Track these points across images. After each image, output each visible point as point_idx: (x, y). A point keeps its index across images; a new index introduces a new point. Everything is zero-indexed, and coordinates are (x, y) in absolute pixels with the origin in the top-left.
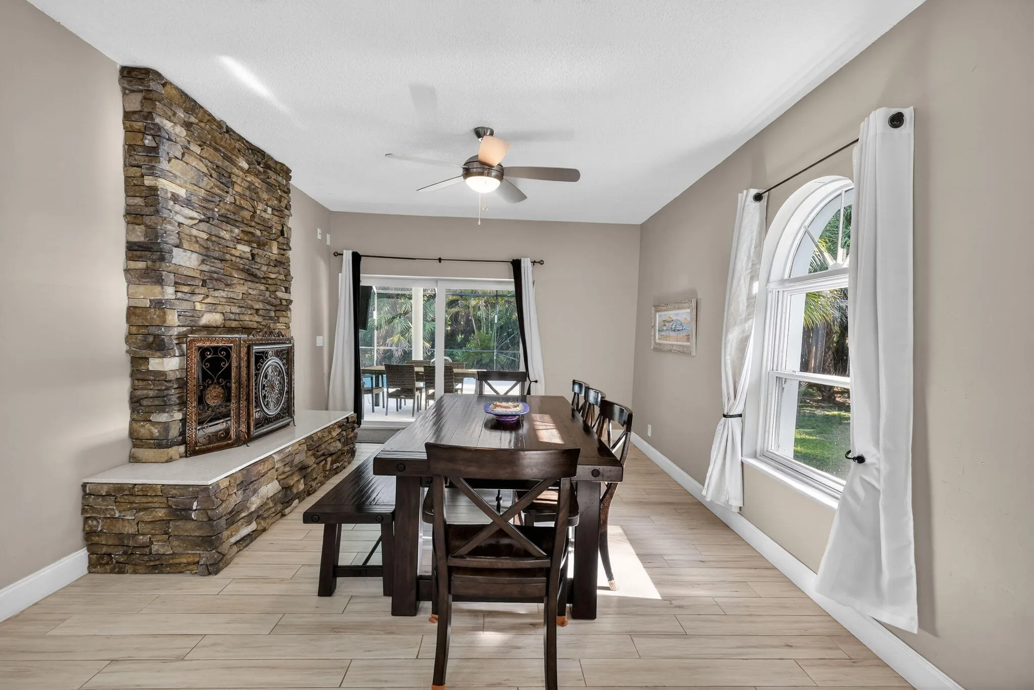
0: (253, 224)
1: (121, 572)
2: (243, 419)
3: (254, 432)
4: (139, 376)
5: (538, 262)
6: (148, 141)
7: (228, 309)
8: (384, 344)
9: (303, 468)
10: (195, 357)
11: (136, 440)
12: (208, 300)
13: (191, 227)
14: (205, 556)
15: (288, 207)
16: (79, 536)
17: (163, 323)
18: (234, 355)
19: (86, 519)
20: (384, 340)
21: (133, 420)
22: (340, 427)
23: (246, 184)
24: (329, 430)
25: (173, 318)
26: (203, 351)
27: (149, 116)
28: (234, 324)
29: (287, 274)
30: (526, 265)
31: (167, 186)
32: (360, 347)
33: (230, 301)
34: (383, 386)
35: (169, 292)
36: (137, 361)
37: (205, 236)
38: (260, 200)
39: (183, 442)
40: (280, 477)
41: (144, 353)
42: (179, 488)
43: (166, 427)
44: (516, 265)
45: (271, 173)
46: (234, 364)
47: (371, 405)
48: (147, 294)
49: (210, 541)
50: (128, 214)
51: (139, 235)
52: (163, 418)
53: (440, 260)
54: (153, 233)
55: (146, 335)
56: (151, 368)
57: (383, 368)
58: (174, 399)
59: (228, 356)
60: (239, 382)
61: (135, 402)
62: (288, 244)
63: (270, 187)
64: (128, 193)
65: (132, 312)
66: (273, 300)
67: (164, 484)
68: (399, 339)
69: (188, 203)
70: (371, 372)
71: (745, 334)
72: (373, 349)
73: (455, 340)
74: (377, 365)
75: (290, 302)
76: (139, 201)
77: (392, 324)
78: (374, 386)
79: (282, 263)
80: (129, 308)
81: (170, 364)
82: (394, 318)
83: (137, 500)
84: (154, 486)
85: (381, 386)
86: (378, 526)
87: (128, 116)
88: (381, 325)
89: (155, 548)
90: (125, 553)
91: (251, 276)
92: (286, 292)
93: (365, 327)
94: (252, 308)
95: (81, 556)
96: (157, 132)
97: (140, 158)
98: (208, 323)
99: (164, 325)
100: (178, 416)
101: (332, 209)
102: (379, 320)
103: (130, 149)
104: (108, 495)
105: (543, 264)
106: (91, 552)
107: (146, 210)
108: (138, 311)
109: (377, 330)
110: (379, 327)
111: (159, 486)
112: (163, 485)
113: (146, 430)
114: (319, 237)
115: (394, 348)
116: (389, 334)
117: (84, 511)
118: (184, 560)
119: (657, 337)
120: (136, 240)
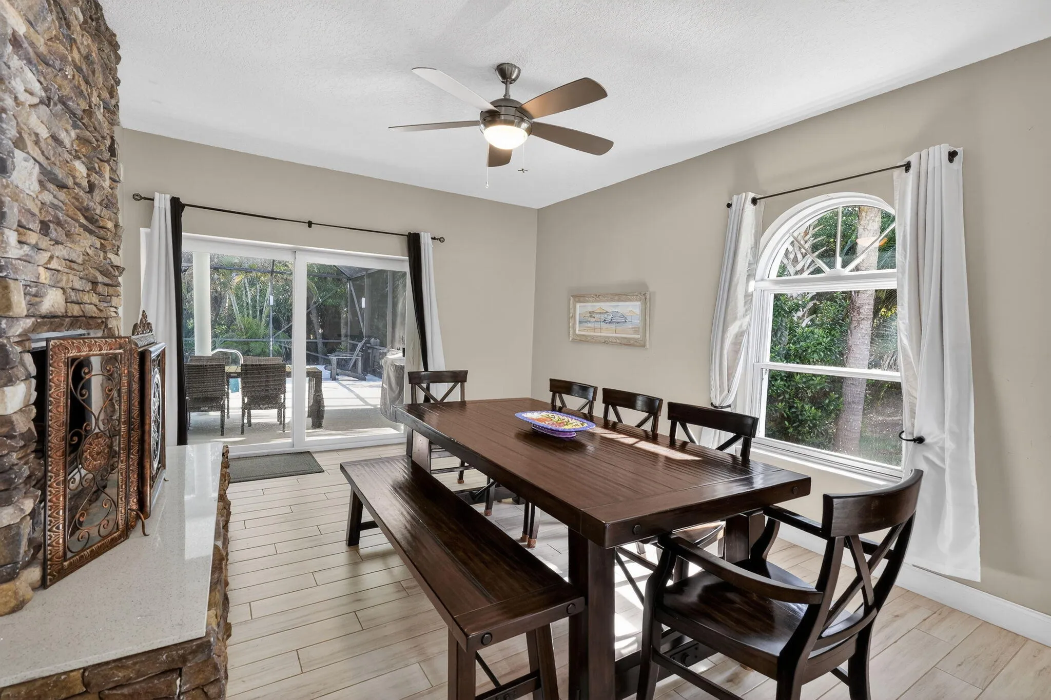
2: (134, 488)
5: (437, 239)
12: (53, 263)
13: (31, 109)
15: (117, 108)
17: (5, 309)
25: (18, 299)
26: (78, 366)
28: (77, 309)
29: (117, 224)
30: (426, 241)
33: (72, 265)
35: (12, 242)
37: (46, 134)
42: (135, 664)
44: (414, 240)
53: (310, 224)
60: (129, 420)
62: (117, 172)
67: (85, 665)
71: (741, 330)
79: (113, 203)
81: (16, 398)
84: (63, 677)
91: (91, 222)
92: (116, 252)
94: (91, 279)
98: (52, 310)
99: (7, 314)
105: (443, 242)
111: (78, 675)
112: (85, 669)
119: (577, 328)
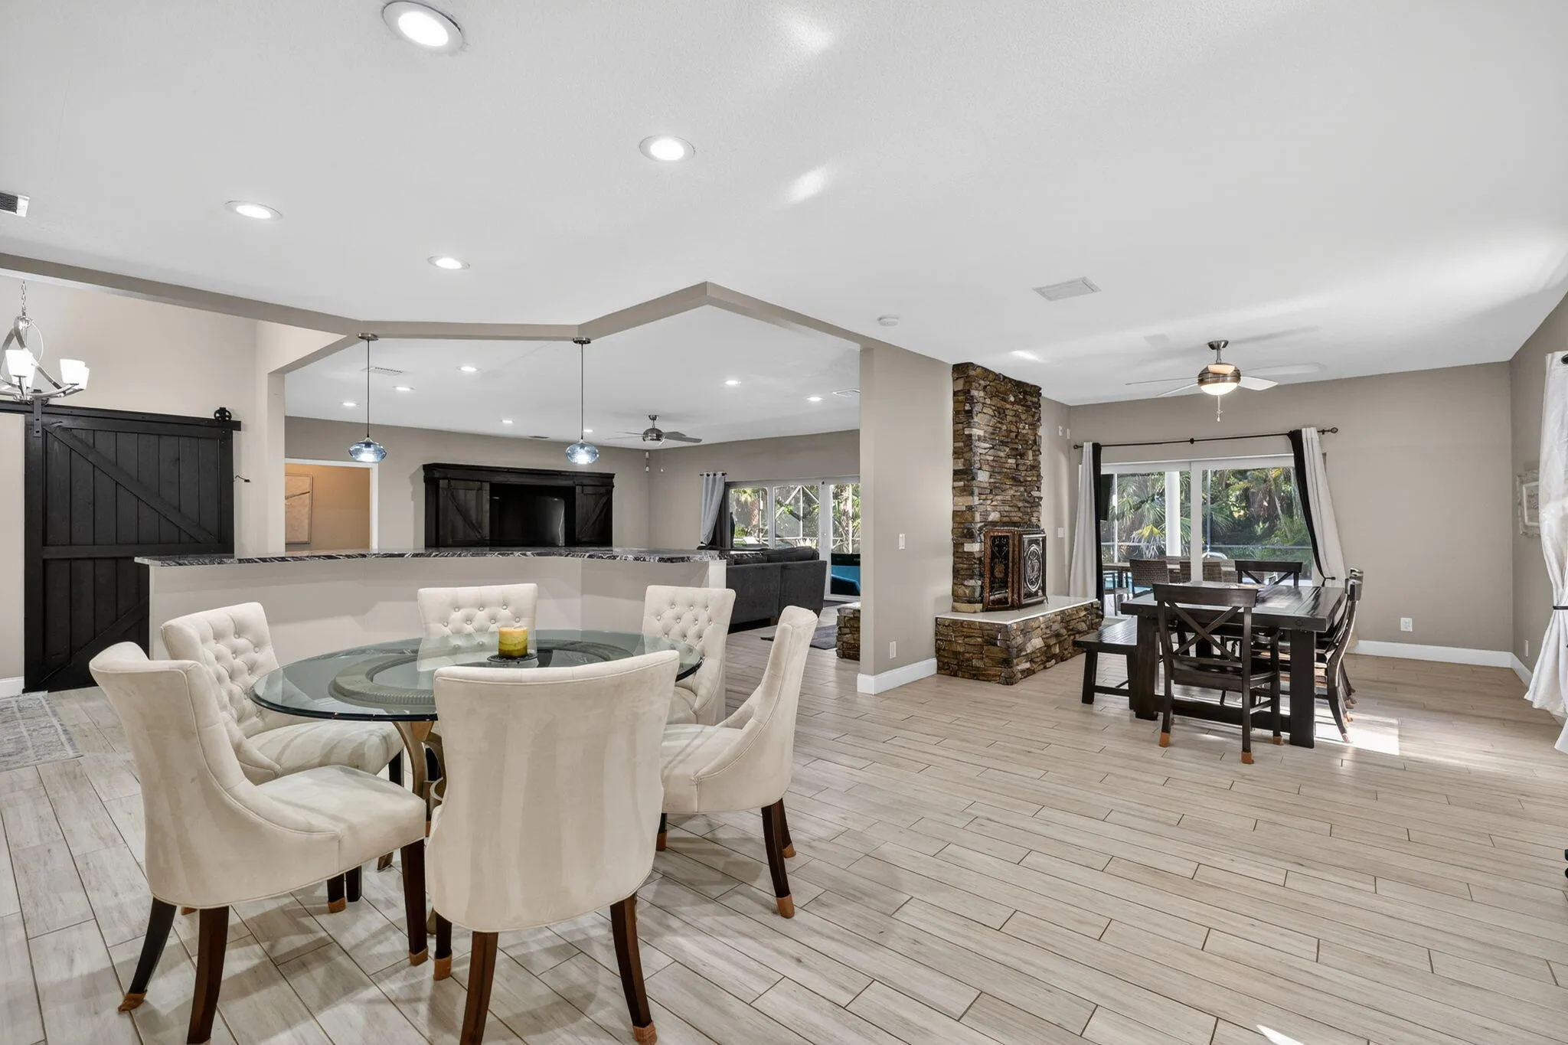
0: (1017, 441)
1: (955, 675)
2: (1016, 591)
3: (1025, 601)
4: (958, 555)
5: (1329, 431)
6: (967, 407)
7: (1002, 508)
8: (1128, 539)
9: (1058, 635)
10: (989, 542)
11: (956, 597)
12: (995, 503)
13: (985, 454)
14: (1004, 672)
15: (1039, 419)
16: (933, 650)
17: (973, 521)
18: (1011, 542)
19: (937, 640)
20: (1128, 533)
21: (954, 584)
22: (1086, 609)
23: (1014, 413)
24: (1078, 609)
25: (978, 518)
26: (994, 538)
27: (969, 392)
28: (1007, 519)
29: (1039, 476)
30: (1309, 435)
31: (977, 432)
32: (1102, 544)
33: (1004, 502)
34: (1127, 586)
35: (976, 500)
36: (957, 546)
37: (991, 458)
38: (1021, 420)
39: (981, 601)
40: (1044, 636)
41: (961, 540)
42: (990, 625)
43: (973, 588)
44: (1295, 439)
45: (1029, 398)
46: (1011, 549)
47: (1114, 609)
48: (964, 502)
49: (1007, 662)
50: (955, 453)
51: (960, 467)
52: (971, 583)
53: (1192, 441)
54: (969, 463)
55: (963, 529)
56: (965, 550)
57: (1128, 565)
58: (977, 572)
59: (1008, 543)
60: (1013, 561)
61: (956, 572)
62: (1039, 450)
63: (1028, 408)
64: (955, 440)
65: (955, 514)
66: (1029, 499)
67: (978, 623)
68: (1152, 531)
69: (985, 441)
70: (1113, 568)
72: (1113, 546)
73: (1254, 532)
74: (1119, 561)
75: (1040, 498)
76: (961, 444)
77: (1140, 510)
78: (1116, 586)
79: (1035, 467)
80: (954, 511)
81: (974, 547)
82: (1143, 502)
83: (965, 630)
84: (975, 622)
85: (1125, 585)
86: (1124, 657)
87: (955, 394)
88: (1123, 513)
89: (974, 662)
90: (958, 664)
91: (1016, 481)
92: (1038, 490)
93: (1106, 519)
94: (1016, 506)
95: (933, 662)
96: (971, 400)
97: (962, 418)
98: (994, 519)
100: (980, 583)
101: (1071, 404)
102: (1121, 505)
103: (956, 413)
104: (949, 626)
105: (1336, 431)
106: (938, 661)
107: (966, 449)
108: (959, 514)
109: (1118, 520)
110: (1121, 516)
113: (961, 591)
114: (1060, 434)
115: (1143, 544)
116: (1137, 524)
117: (936, 634)
118: (992, 673)
119: (1526, 517)
120: (958, 468)
